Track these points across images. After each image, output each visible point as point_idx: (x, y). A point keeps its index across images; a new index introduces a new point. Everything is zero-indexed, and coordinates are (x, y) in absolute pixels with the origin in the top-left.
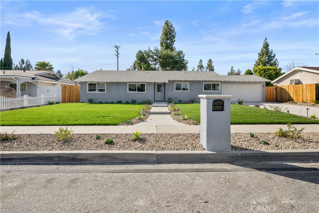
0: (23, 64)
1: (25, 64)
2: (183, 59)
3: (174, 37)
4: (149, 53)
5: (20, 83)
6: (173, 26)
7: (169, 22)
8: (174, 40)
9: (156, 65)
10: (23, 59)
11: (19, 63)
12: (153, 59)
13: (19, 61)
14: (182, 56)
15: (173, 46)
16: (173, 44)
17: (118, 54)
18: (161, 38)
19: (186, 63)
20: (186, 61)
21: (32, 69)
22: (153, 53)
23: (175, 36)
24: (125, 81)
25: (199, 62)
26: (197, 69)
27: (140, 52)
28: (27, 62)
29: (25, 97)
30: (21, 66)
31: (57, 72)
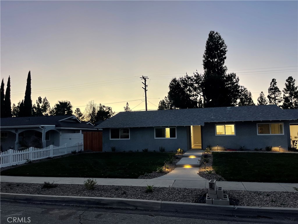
0: (41, 103)
1: (42, 103)
2: (237, 85)
3: (224, 52)
4: (187, 81)
5: (45, 132)
6: (222, 38)
7: (215, 33)
8: (224, 56)
9: (198, 96)
10: (40, 97)
11: (37, 102)
12: (193, 88)
13: (37, 100)
14: (235, 81)
15: (224, 66)
16: (224, 63)
17: (146, 86)
18: (204, 56)
19: (241, 90)
20: (242, 87)
21: (50, 108)
22: (192, 80)
23: (226, 51)
24: (151, 126)
25: (271, 83)
26: (268, 94)
27: (174, 80)
28: (44, 100)
29: (51, 147)
30: (38, 106)
31: (76, 111)
